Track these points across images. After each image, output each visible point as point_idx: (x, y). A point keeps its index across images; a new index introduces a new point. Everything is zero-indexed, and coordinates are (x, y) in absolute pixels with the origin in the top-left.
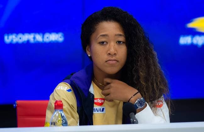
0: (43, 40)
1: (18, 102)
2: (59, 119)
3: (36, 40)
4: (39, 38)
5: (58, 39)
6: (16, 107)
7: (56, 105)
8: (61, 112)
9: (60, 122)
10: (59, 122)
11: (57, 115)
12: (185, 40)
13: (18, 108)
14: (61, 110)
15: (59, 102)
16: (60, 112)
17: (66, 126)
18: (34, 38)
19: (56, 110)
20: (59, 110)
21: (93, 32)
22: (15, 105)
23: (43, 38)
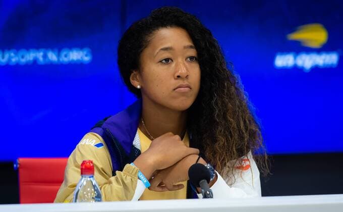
0: (59, 60)
1: (21, 160)
2: (89, 189)
3: (47, 60)
4: (52, 57)
5: (82, 58)
6: (17, 169)
7: (84, 167)
8: (91, 179)
9: (89, 194)
10: (88, 196)
11: (85, 183)
12: (283, 61)
13: (21, 171)
14: (91, 176)
15: (88, 164)
16: (89, 179)
17: (99, 201)
18: (45, 56)
19: (84, 176)
20: (88, 176)
21: (146, 47)
22: (17, 166)
23: (59, 56)
